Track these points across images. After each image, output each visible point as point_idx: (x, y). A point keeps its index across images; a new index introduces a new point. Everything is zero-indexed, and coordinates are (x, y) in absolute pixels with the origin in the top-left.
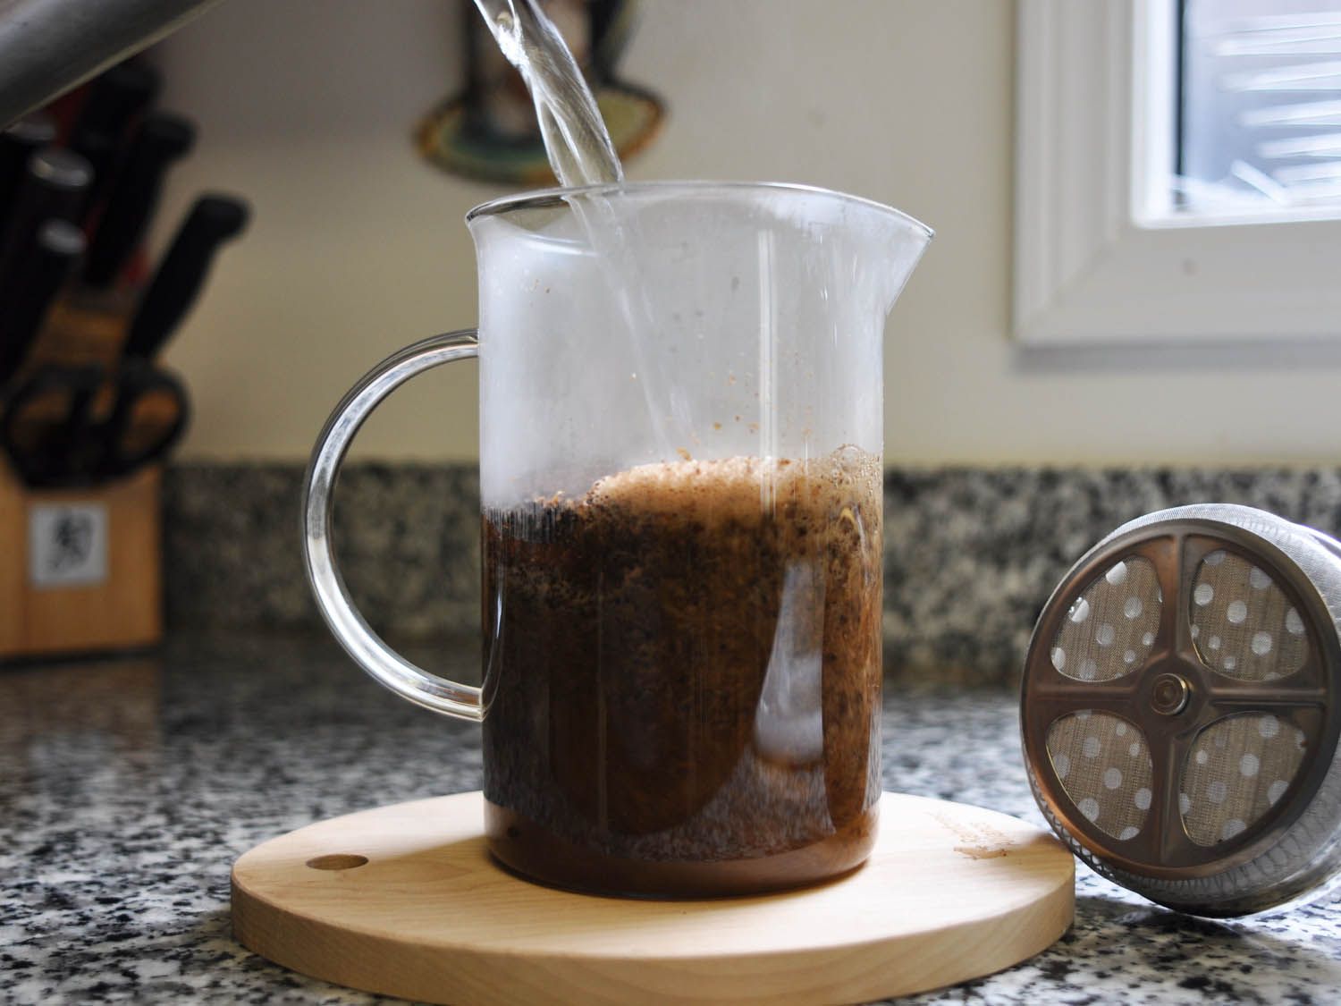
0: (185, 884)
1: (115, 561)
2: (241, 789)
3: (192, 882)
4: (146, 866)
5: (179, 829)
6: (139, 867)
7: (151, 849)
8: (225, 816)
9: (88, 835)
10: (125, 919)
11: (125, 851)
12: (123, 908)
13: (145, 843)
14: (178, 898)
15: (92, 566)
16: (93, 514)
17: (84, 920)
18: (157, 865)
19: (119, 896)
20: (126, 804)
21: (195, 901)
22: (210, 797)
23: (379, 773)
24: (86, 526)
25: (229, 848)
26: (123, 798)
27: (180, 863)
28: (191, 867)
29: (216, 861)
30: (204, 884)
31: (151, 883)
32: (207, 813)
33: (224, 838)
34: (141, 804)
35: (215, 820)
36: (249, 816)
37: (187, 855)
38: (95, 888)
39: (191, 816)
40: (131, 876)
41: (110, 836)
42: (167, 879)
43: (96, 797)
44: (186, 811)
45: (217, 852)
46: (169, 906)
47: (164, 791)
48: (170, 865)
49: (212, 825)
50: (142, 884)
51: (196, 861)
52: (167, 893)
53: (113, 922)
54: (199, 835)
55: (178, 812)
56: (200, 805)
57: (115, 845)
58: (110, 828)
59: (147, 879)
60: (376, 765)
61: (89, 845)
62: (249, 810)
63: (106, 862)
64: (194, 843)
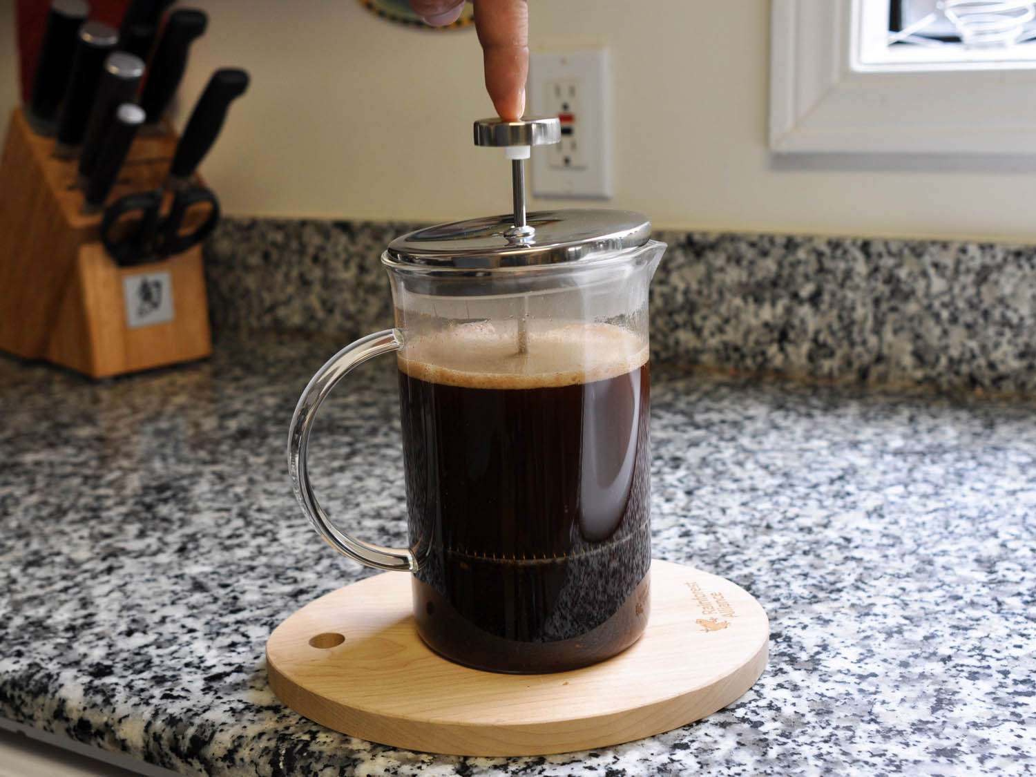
0: (262, 572)
1: (178, 306)
2: (282, 495)
3: (266, 571)
4: (240, 560)
5: (252, 529)
6: (235, 560)
7: (239, 546)
8: (275, 518)
9: (204, 536)
10: (235, 598)
11: (227, 548)
12: (233, 591)
13: (236, 541)
14: (260, 582)
15: (165, 311)
16: (161, 276)
17: (216, 600)
18: (245, 559)
19: (229, 582)
20: (220, 510)
21: (269, 585)
22: (266, 504)
23: (359, 479)
24: (158, 285)
25: (281, 545)
26: (217, 505)
27: (257, 556)
28: (263, 560)
29: (276, 554)
30: (273, 572)
31: (244, 572)
32: (266, 516)
33: (278, 536)
34: (228, 510)
35: (270, 522)
36: (289, 518)
37: (259, 551)
38: (215, 576)
39: (257, 519)
40: (233, 567)
41: (215, 536)
42: (252, 568)
43: (201, 504)
44: (253, 514)
45: (275, 548)
46: (256, 588)
47: (238, 499)
48: (252, 558)
49: (269, 527)
50: (240, 573)
51: (266, 554)
52: (255, 579)
53: (230, 600)
54: (264, 534)
55: (249, 516)
56: (260, 510)
57: (221, 544)
58: (214, 530)
59: (242, 569)
60: (358, 471)
61: (206, 543)
62: (289, 513)
63: (218, 556)
64: (261, 541)
